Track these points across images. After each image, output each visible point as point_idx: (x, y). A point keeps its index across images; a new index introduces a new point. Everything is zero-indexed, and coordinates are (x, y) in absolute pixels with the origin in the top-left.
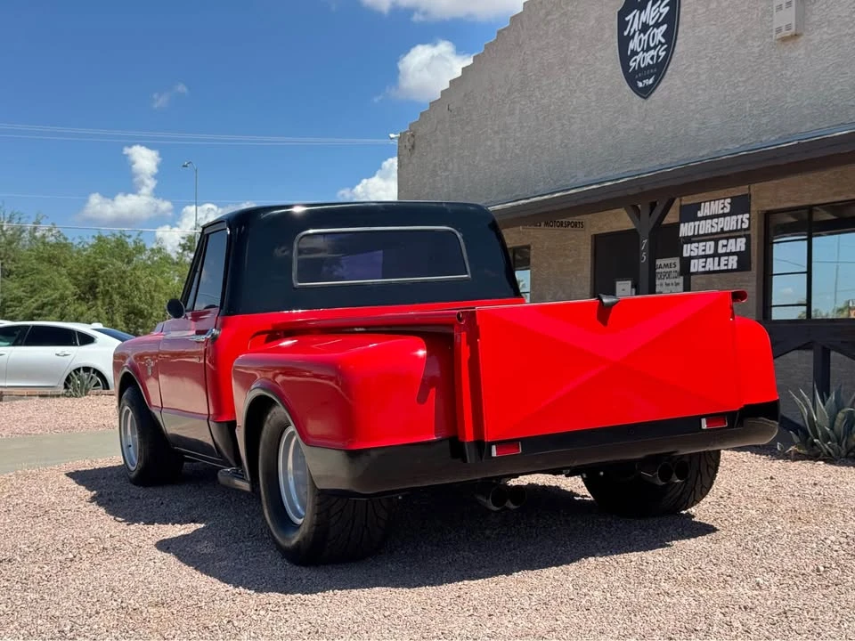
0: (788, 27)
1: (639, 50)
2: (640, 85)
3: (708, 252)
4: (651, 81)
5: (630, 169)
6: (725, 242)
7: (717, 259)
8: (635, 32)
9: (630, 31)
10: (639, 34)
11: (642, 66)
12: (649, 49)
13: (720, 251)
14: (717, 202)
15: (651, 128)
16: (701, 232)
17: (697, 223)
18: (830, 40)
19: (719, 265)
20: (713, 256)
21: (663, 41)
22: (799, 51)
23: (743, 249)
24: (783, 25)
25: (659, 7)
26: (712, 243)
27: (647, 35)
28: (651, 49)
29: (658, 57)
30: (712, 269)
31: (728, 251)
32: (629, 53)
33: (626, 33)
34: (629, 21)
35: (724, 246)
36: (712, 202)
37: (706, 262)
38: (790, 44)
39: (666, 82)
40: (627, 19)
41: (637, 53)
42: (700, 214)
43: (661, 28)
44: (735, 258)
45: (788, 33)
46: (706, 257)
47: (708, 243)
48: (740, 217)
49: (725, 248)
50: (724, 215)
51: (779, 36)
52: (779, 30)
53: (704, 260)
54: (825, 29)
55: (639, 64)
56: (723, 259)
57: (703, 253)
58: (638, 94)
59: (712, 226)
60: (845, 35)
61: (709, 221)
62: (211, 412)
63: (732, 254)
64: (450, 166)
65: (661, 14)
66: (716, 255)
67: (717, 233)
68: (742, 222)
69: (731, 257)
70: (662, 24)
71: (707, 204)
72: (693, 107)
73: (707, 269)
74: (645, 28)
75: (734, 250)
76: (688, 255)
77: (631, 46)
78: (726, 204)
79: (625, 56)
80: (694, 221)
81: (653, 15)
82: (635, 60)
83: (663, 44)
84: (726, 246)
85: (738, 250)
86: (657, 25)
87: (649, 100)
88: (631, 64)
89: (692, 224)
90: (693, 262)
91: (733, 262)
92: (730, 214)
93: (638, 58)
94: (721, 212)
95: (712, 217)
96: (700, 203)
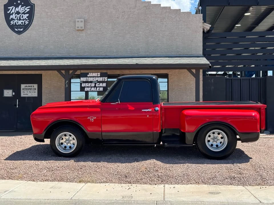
0: (81, 27)
1: (15, 19)
2: (16, 30)
3: (92, 86)
4: (22, 30)
6: (99, 84)
7: (95, 88)
8: (13, 13)
9: (10, 12)
10: (15, 14)
11: (17, 24)
12: (20, 20)
14: (95, 73)
15: (22, 44)
16: (89, 81)
17: (87, 78)
18: (94, 33)
20: (94, 87)
21: (27, 19)
22: (83, 34)
23: (105, 86)
24: (80, 26)
25: (25, 8)
26: (94, 84)
27: (19, 16)
28: (21, 20)
29: (25, 23)
30: (93, 90)
31: (100, 86)
32: (10, 19)
33: (8, 12)
34: (10, 9)
35: (98, 85)
36: (93, 73)
37: (91, 89)
38: (80, 32)
39: (28, 31)
40: (9, 8)
41: (15, 20)
42: (88, 76)
43: (26, 15)
44: (102, 88)
45: (81, 29)
46: (92, 87)
47: (92, 84)
48: (104, 78)
50: (98, 77)
51: (78, 29)
52: (78, 27)
53: (91, 88)
54: (92, 30)
55: (16, 23)
56: (98, 88)
57: (90, 86)
58: (15, 32)
59: (93, 79)
60: (98, 34)
61: (92, 78)
63: (101, 87)
65: (26, 11)
67: (95, 81)
68: (105, 79)
69: (101, 88)
70: (27, 13)
71: (91, 73)
72: (42, 41)
73: (92, 90)
74: (18, 13)
75: (102, 86)
76: (84, 86)
77: (11, 17)
78: (98, 74)
79: (8, 20)
80: (86, 77)
81: (22, 10)
82: (14, 22)
83: (27, 20)
84: (99, 85)
85: (103, 86)
86: (24, 13)
87: (21, 35)
88: (11, 22)
89: (85, 78)
90: (86, 88)
91: (101, 89)
92: (100, 77)
93: (15, 21)
95: (93, 77)
96: (89, 73)
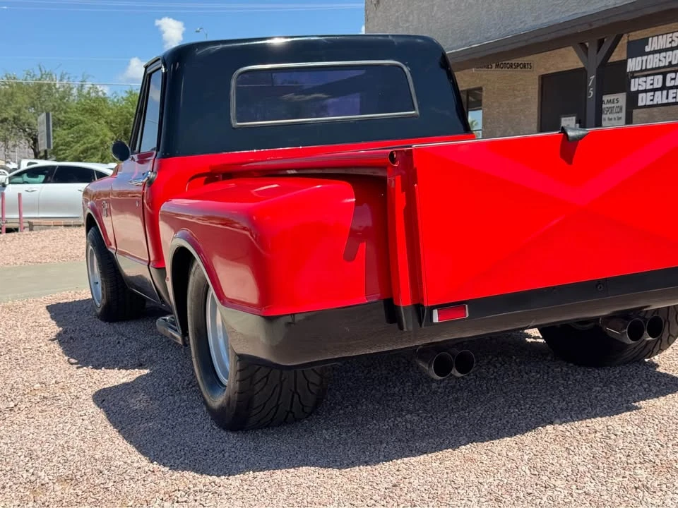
3: (656, 86)
5: (576, 12)
6: (673, 75)
7: (665, 92)
13: (668, 84)
14: (665, 36)
16: (649, 67)
17: (645, 58)
19: (667, 98)
20: (661, 89)
26: (660, 77)
30: (660, 102)
35: (672, 79)
36: (660, 37)
37: (654, 96)
42: (647, 49)
46: (655, 90)
47: (657, 77)
49: (673, 81)
50: (672, 49)
53: (652, 93)
56: (671, 92)
57: (651, 87)
59: (660, 60)
61: (657, 55)
62: (152, 259)
64: (411, 19)
66: (664, 88)
67: (665, 67)
71: (655, 38)
73: (655, 102)
76: (636, 89)
78: (674, 38)
80: (641, 55)
84: (674, 79)
89: (639, 59)
90: (640, 96)
94: (669, 46)
95: (660, 51)
96: (648, 38)
